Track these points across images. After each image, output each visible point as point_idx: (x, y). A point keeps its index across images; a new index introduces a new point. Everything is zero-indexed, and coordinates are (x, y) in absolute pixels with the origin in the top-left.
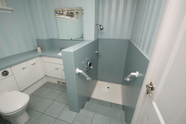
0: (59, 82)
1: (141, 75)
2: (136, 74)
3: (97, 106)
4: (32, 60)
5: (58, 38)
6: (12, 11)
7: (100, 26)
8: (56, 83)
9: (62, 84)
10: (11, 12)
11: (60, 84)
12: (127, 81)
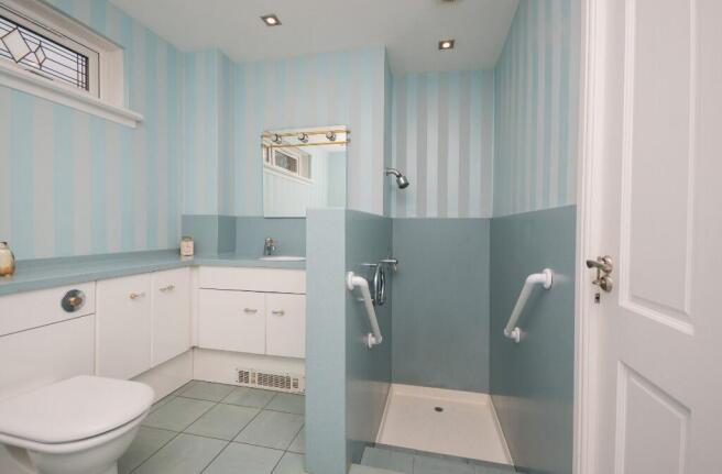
0: (243, 376)
1: (560, 278)
2: (546, 277)
3: (414, 461)
4: (162, 273)
5: (259, 214)
6: (138, 122)
7: (399, 177)
8: (233, 379)
9: (256, 386)
10: (133, 125)
11: (250, 385)
12: (514, 339)
